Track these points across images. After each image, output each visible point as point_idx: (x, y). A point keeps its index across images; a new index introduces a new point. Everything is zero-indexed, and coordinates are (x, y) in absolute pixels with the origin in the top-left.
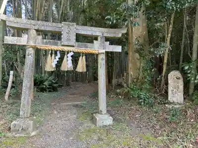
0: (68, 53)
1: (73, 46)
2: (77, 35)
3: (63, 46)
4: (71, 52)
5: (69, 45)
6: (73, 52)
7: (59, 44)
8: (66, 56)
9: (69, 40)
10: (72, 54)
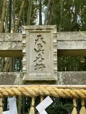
0: (38, 101)
1: (53, 82)
2: (60, 53)
3: (27, 82)
4: (45, 96)
5: (42, 78)
6: (52, 97)
7: (17, 80)
8: (32, 109)
9: (40, 66)
10: (47, 102)
